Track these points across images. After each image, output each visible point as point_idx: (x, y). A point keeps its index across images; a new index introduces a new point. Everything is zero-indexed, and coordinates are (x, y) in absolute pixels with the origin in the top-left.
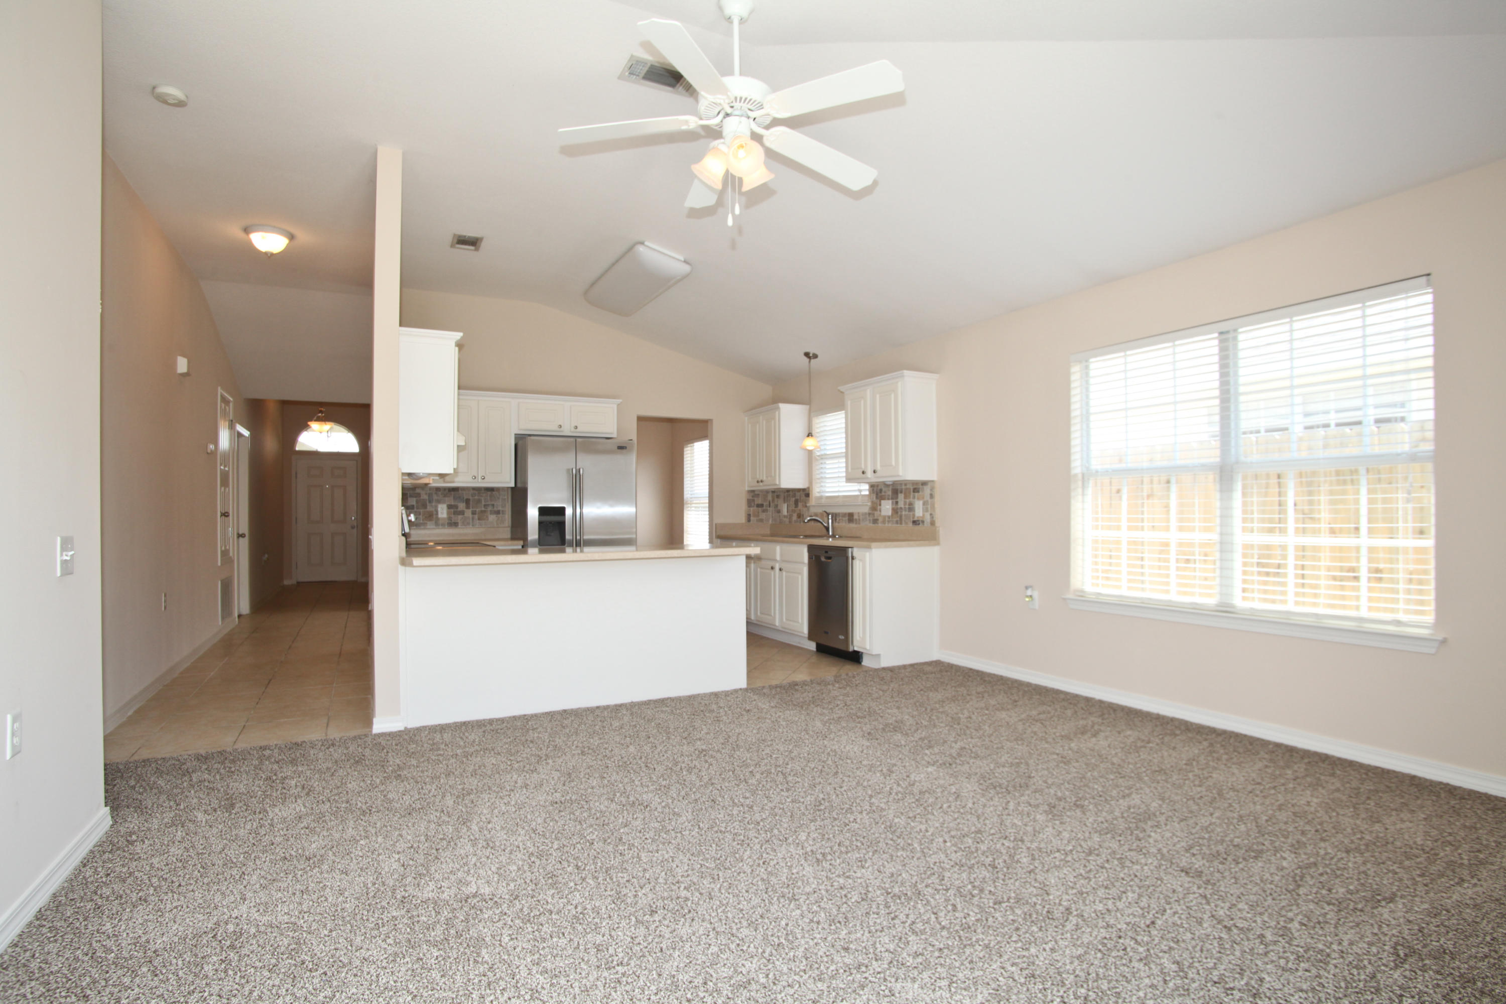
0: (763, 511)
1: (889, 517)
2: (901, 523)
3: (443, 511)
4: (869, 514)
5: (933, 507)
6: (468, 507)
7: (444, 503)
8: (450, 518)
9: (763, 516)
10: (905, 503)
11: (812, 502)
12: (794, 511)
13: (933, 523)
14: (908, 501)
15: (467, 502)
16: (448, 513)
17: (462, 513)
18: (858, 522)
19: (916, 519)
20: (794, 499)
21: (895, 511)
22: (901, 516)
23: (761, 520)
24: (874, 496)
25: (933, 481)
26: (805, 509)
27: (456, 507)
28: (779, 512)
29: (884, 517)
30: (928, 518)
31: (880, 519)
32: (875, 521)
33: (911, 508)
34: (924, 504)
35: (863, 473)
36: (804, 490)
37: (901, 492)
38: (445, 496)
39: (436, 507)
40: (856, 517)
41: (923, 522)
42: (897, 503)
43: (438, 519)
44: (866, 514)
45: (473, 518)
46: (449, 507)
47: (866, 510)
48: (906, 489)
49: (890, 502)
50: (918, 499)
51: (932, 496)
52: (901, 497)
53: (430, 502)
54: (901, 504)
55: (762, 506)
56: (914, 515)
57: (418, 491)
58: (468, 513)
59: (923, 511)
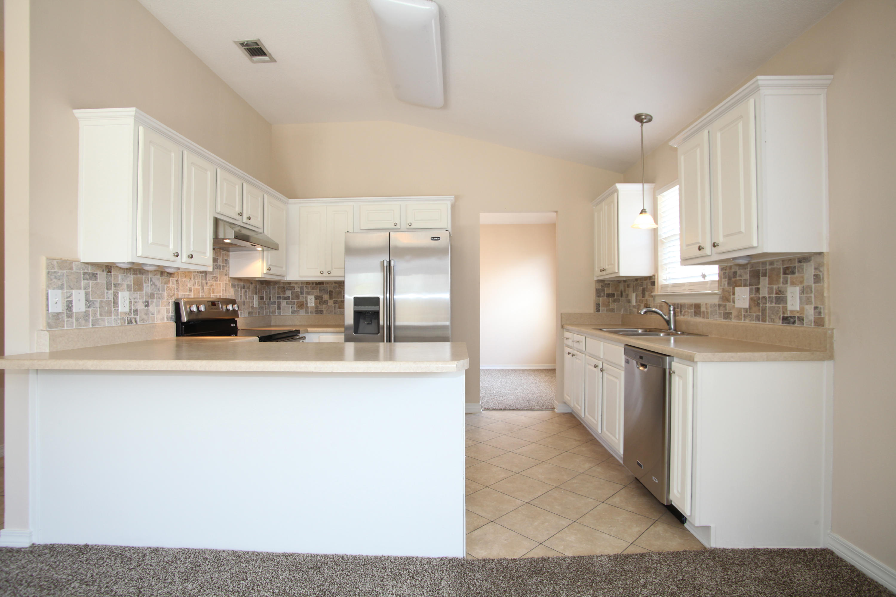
0: (614, 301)
1: (746, 310)
2: (764, 321)
3: (311, 301)
4: (719, 305)
5: (820, 295)
6: (331, 298)
7: (312, 294)
8: (317, 307)
9: (613, 306)
10: (770, 291)
11: (658, 291)
12: (641, 301)
13: (819, 322)
14: (775, 287)
15: (330, 293)
16: (315, 303)
17: (326, 302)
18: (705, 315)
19: (788, 314)
20: (641, 288)
21: (755, 302)
22: (764, 310)
23: (612, 310)
24: (725, 282)
25: (820, 254)
26: (651, 299)
27: (322, 297)
28: (629, 301)
29: (740, 310)
30: (810, 312)
31: (734, 313)
32: (727, 315)
33: (781, 298)
34: (802, 292)
35: (700, 249)
36: (650, 278)
37: (765, 275)
38: (313, 289)
39: (306, 297)
40: (703, 309)
41: (801, 319)
42: (758, 290)
43: (307, 307)
44: (715, 305)
45: (335, 307)
46: (316, 298)
47: (716, 300)
48: (773, 270)
49: (748, 289)
50: (793, 284)
51: (817, 278)
52: (764, 282)
53: (302, 293)
54: (764, 292)
55: (613, 295)
56: (785, 309)
57: (293, 285)
58: (331, 303)
59: (801, 303)
